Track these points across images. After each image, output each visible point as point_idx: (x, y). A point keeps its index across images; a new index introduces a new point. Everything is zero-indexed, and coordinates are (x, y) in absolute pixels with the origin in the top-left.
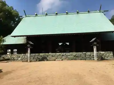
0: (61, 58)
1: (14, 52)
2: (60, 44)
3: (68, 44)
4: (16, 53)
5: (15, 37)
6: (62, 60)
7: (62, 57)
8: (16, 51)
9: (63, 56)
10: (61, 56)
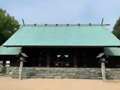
0: (60, 76)
1: (7, 64)
2: (59, 56)
3: (67, 56)
4: (9, 65)
5: (8, 46)
6: (62, 78)
7: (61, 74)
8: (9, 63)
9: (63, 72)
10: (61, 72)
